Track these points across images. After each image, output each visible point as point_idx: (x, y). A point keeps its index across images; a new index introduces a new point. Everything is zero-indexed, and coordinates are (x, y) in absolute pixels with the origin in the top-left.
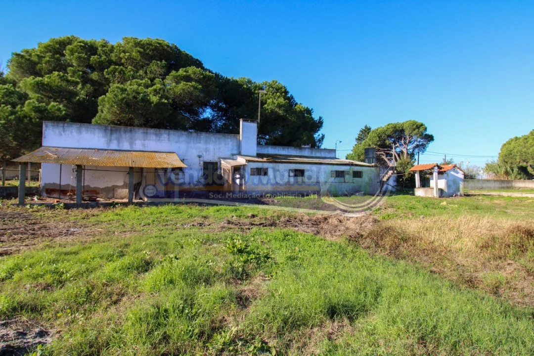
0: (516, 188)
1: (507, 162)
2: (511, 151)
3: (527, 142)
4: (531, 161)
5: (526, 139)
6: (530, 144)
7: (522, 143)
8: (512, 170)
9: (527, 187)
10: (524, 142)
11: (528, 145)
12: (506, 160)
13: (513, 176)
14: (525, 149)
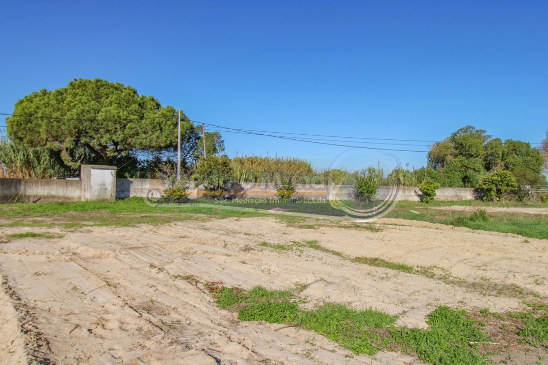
0: (29, 197)
1: (21, 139)
2: (31, 115)
3: (63, 100)
4: (67, 140)
5: (62, 94)
6: (68, 104)
7: (53, 102)
8: (39, 160)
9: (53, 197)
10: (57, 100)
11: (64, 105)
12: (20, 134)
13: (39, 170)
14: (57, 114)
